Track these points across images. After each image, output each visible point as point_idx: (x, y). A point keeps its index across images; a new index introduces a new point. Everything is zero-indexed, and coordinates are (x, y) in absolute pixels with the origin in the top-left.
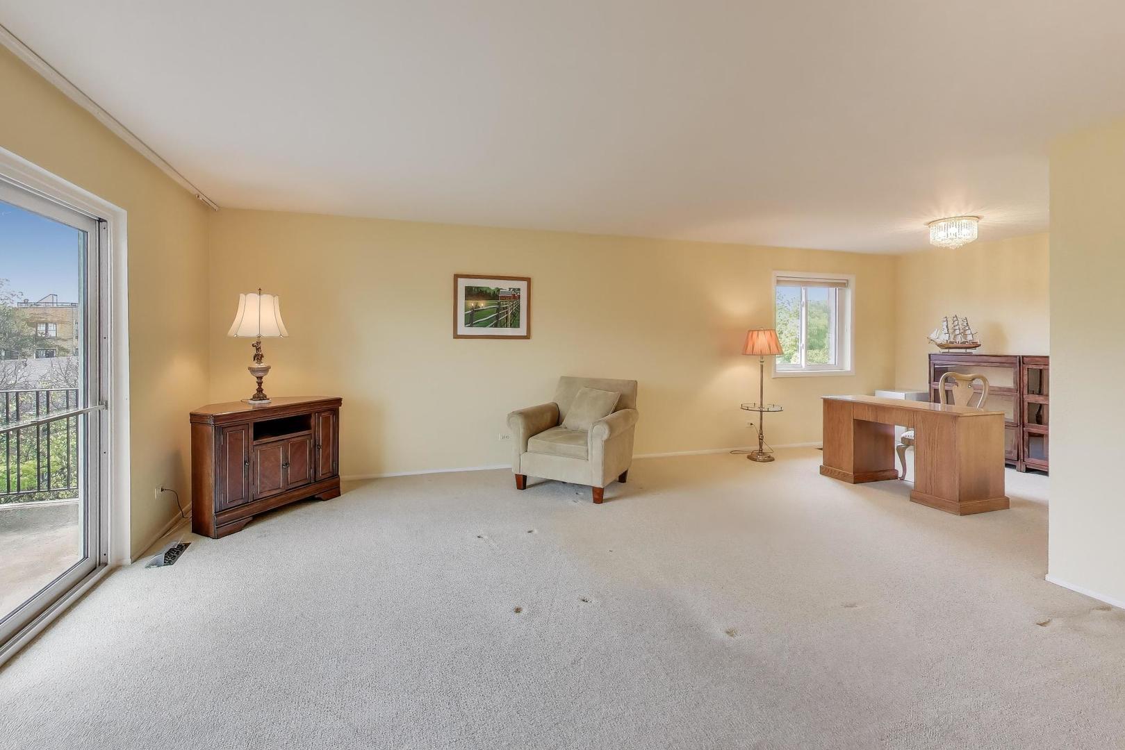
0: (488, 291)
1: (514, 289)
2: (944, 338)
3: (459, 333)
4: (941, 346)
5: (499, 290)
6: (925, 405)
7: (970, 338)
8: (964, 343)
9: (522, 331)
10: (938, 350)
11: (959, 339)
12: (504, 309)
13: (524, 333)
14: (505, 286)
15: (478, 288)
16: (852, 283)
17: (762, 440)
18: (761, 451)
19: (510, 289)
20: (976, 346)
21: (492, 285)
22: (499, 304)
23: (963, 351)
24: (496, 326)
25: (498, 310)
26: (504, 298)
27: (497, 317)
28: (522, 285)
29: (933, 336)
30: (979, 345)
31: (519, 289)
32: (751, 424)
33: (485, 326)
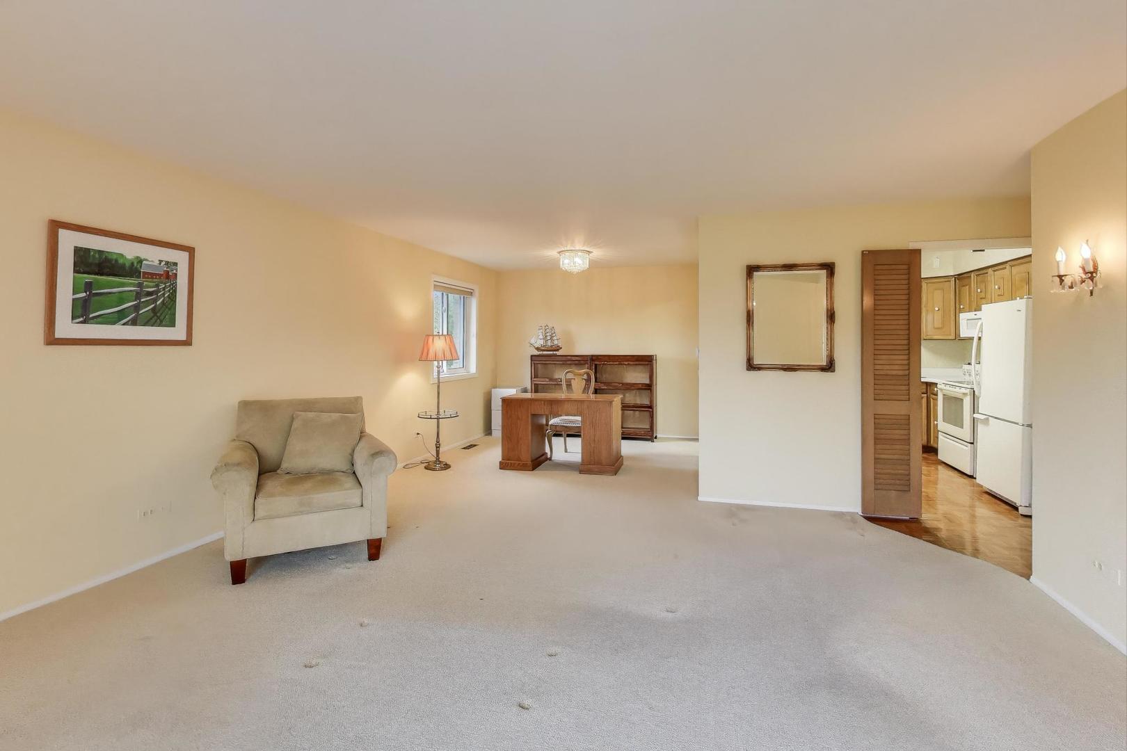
0: (121, 261)
1: (167, 263)
2: (540, 343)
3: (59, 334)
4: (538, 349)
5: (140, 261)
6: (528, 395)
7: (556, 342)
8: (552, 346)
9: (178, 332)
10: (537, 353)
11: (549, 343)
12: (149, 294)
13: (183, 337)
14: (153, 256)
15: (101, 252)
16: (477, 293)
17: (439, 447)
18: (438, 460)
19: (161, 261)
20: (558, 349)
21: (129, 251)
22: (140, 285)
23: (552, 353)
24: (134, 322)
25: (138, 296)
26: (152, 276)
27: (136, 308)
28: (181, 258)
29: (533, 341)
30: (561, 348)
31: (176, 264)
32: (418, 434)
33: (114, 323)
